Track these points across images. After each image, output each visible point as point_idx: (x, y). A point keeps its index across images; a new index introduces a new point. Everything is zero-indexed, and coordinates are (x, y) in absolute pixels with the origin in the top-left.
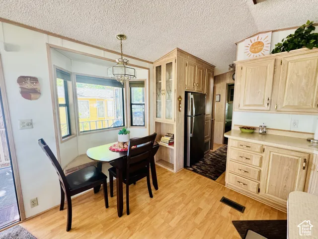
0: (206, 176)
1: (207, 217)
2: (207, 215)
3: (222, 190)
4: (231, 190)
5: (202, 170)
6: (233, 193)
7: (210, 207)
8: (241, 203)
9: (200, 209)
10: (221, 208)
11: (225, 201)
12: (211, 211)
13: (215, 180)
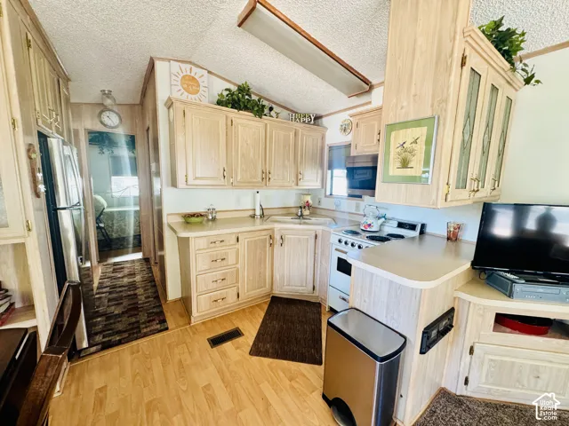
0: (145, 335)
1: (227, 384)
2: (224, 382)
3: (194, 333)
4: (203, 323)
5: (119, 332)
6: (209, 325)
7: (212, 368)
8: (229, 328)
9: (208, 387)
10: (223, 354)
11: (216, 341)
12: (220, 372)
13: (167, 329)
